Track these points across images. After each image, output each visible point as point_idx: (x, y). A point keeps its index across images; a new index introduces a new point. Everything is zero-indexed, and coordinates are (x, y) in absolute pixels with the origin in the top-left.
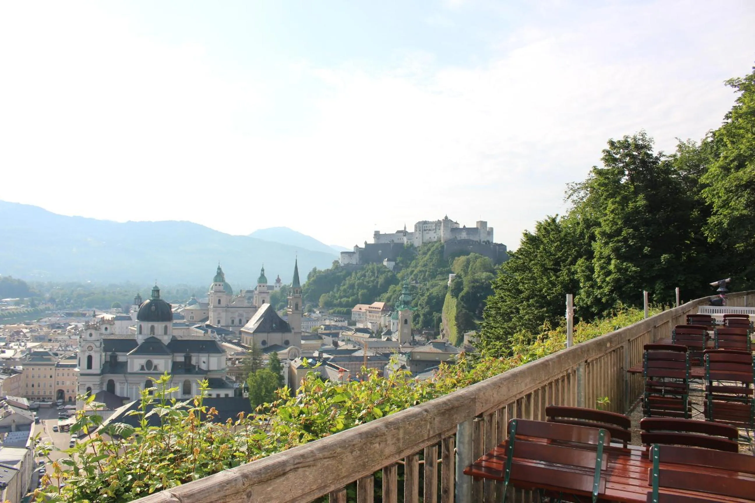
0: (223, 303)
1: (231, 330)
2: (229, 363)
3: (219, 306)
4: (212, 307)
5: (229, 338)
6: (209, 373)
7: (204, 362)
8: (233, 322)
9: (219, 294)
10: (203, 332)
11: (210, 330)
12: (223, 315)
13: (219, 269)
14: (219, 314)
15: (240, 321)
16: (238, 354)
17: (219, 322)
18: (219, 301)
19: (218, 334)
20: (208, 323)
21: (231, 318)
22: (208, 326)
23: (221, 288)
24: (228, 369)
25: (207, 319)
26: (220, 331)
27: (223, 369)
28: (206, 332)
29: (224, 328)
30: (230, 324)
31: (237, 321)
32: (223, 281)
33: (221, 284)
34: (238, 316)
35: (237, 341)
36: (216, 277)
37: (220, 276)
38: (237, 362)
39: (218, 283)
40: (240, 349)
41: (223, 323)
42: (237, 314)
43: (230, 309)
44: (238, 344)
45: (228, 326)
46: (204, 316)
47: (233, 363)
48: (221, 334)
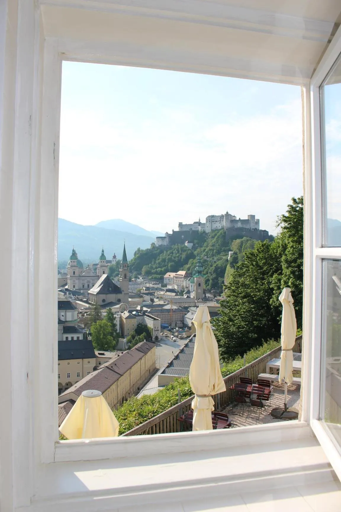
0: (77, 274)
1: (82, 292)
2: (80, 316)
3: (74, 276)
4: (69, 276)
5: (80, 297)
6: (66, 323)
7: (63, 316)
8: (83, 286)
9: (74, 268)
10: (63, 294)
11: (68, 293)
12: (77, 281)
13: (73, 251)
14: (74, 281)
15: (88, 286)
16: (86, 309)
17: (74, 287)
18: (74, 272)
19: (73, 295)
20: (67, 287)
21: (82, 284)
22: (67, 290)
23: (75, 264)
24: (79, 320)
25: (66, 284)
26: (74, 293)
27: (75, 320)
28: (65, 294)
29: (76, 290)
30: (82, 288)
31: (86, 286)
32: (76, 258)
33: (75, 261)
34: (87, 282)
35: (86, 300)
36: (71, 256)
37: (74, 255)
38: (85, 315)
39: (73, 261)
40: (87, 305)
41: (77, 287)
42: (86, 281)
43: (81, 278)
44: (86, 302)
45: (80, 289)
46: (65, 283)
47: (83, 315)
48: (75, 295)
